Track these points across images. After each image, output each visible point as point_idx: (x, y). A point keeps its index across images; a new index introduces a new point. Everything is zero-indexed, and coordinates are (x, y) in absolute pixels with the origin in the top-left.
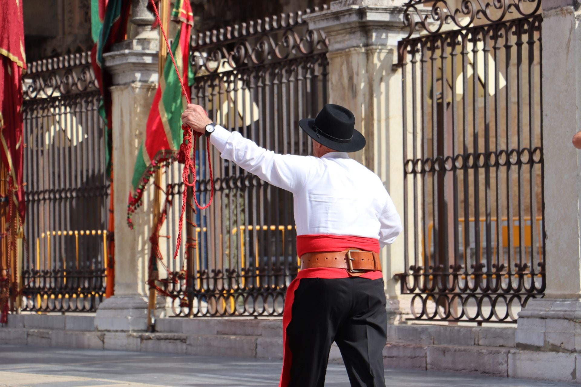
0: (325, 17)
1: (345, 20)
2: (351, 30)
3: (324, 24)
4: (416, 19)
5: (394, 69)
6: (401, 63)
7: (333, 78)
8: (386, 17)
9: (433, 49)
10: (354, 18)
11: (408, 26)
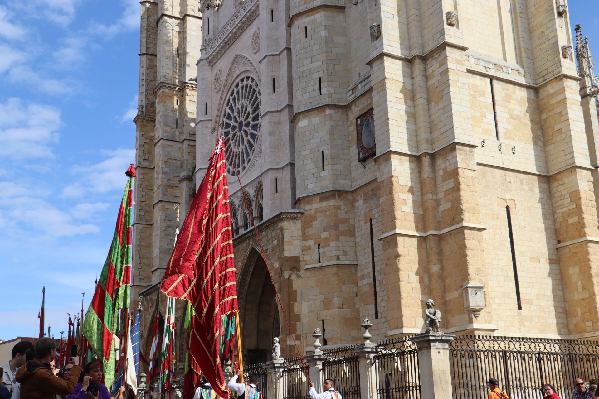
0: (266, 365)
1: (270, 366)
2: (271, 368)
3: (266, 367)
4: (286, 366)
5: (281, 377)
6: (283, 376)
7: (268, 379)
8: (279, 365)
9: (289, 373)
10: (272, 366)
11: (284, 367)
